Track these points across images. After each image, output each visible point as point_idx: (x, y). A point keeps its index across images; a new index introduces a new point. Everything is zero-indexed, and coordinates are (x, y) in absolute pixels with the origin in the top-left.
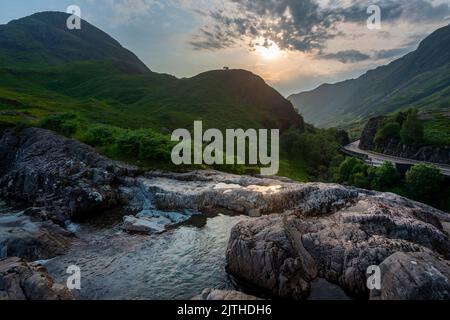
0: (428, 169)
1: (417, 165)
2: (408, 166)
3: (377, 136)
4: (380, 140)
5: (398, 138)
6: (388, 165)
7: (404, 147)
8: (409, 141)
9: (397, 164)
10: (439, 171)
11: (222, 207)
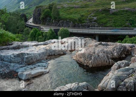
0: (65, 30)
1: (61, 29)
2: (58, 30)
3: (41, 16)
4: (43, 19)
5: (51, 17)
6: (51, 30)
7: (54, 21)
8: (55, 18)
9: (54, 29)
10: (68, 30)
11: (52, 55)
